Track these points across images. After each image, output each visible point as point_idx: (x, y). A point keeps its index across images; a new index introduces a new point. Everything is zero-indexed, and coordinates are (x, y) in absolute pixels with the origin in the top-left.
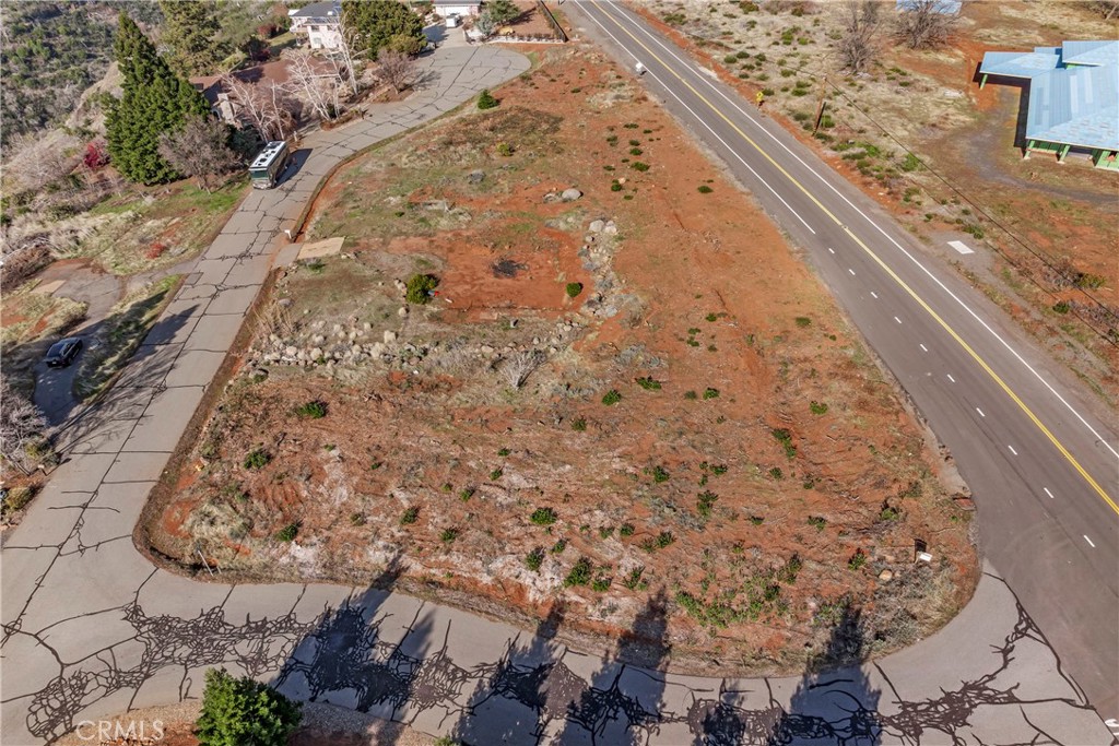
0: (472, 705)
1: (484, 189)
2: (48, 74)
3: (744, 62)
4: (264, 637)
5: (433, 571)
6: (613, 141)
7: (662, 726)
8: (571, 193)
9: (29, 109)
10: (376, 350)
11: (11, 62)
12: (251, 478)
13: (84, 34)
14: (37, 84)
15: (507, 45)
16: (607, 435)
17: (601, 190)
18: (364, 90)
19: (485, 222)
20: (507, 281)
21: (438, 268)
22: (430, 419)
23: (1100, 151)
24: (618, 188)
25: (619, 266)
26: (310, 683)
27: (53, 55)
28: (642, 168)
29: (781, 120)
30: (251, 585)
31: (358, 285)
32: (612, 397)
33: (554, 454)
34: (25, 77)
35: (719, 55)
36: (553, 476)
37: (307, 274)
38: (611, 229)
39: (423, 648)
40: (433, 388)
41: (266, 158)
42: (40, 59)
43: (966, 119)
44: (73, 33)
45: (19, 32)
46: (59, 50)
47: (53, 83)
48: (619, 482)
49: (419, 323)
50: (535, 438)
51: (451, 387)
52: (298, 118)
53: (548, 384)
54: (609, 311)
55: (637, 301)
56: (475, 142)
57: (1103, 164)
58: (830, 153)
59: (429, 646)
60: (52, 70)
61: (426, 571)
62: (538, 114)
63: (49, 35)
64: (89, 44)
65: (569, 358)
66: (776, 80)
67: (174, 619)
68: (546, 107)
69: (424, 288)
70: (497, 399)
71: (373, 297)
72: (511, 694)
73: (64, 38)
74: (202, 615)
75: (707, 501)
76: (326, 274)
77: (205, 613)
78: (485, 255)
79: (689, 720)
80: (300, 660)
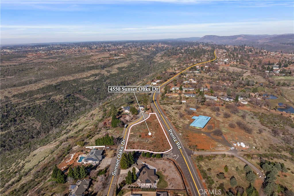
1: (144, 129)
2: (68, 105)
3: (170, 116)
6: (156, 125)
8: (152, 129)
9: (65, 111)
10: (137, 140)
11: (63, 104)
12: (131, 146)
13: (74, 98)
14: (67, 107)
15: (147, 113)
16: (152, 145)
17: (154, 129)
18: (132, 119)
19: (144, 132)
20: (146, 136)
21: (141, 135)
22: (141, 144)
24: (156, 129)
25: (155, 135)
27: (70, 102)
28: (158, 127)
29: (171, 123)
31: (135, 136)
32: (153, 143)
33: (149, 145)
34: (65, 106)
35: (168, 115)
36: (148, 146)
37: (131, 135)
38: (154, 132)
40: (141, 142)
41: (126, 126)
42: (67, 103)
43: (188, 123)
44: (73, 98)
45: (65, 99)
46: (70, 101)
47: (69, 107)
48: (152, 147)
49: (140, 138)
50: (148, 145)
51: (142, 142)
52: (127, 121)
53: (149, 142)
54: (153, 138)
55: (155, 137)
56: (144, 124)
58: (174, 126)
60: (69, 105)
62: (149, 122)
63: (69, 99)
64: (75, 100)
65: (150, 141)
66: (173, 119)
68: (150, 121)
69: (140, 136)
70: (145, 143)
71: (136, 137)
73: (71, 99)
75: (157, 148)
76: (133, 135)
78: (145, 134)
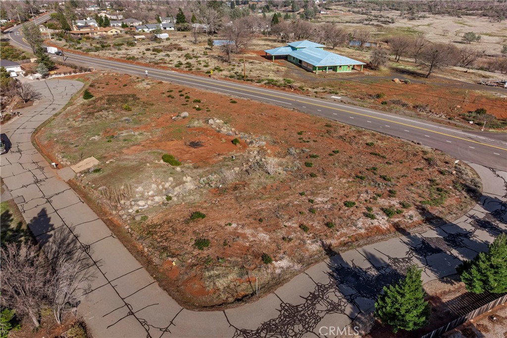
0: (426, 264)
4: (323, 298)
5: (342, 239)
7: (475, 234)
16: (325, 175)
23: (336, 67)
25: (242, 130)
26: (368, 298)
30: (282, 287)
39: (381, 261)
40: (236, 188)
54: (261, 143)
57: (339, 71)
58: (258, 84)
59: (382, 259)
61: (339, 241)
67: (270, 321)
72: (429, 254)
74: (280, 311)
75: (385, 178)
77: (280, 309)
79: (476, 228)
80: (350, 294)
